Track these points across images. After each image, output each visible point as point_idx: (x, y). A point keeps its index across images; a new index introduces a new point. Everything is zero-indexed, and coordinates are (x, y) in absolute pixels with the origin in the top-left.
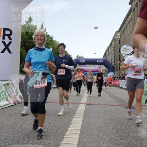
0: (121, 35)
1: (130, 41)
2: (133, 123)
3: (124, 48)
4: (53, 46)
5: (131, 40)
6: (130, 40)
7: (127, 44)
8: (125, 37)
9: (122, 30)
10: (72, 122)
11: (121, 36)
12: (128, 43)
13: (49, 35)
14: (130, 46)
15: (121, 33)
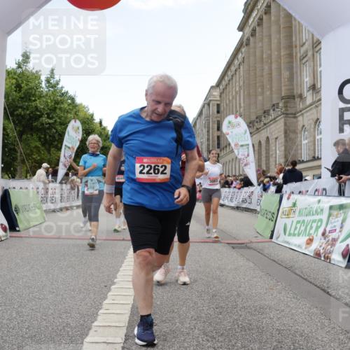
0: (221, 94)
1: (240, 107)
2: (244, 279)
3: (230, 123)
4: (77, 115)
5: (242, 105)
6: (240, 104)
7: (235, 112)
8: (231, 98)
9: (224, 83)
10: (115, 280)
11: (220, 96)
12: (237, 112)
13: (67, 92)
14: (241, 116)
15: (222, 91)
